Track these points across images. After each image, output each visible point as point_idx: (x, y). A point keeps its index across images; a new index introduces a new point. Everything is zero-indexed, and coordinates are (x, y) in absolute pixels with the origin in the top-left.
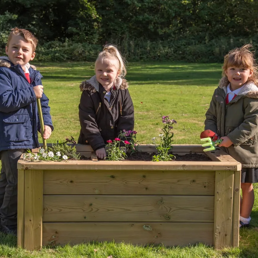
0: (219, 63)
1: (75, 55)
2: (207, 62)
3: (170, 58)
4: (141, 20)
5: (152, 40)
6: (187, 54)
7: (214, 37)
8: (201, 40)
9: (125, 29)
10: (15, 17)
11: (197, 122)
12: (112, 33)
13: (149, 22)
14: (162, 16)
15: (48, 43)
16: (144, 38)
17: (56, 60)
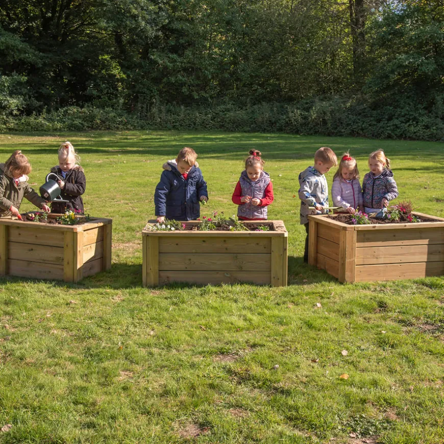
0: (261, 132)
1: (97, 124)
2: (249, 132)
3: (207, 126)
4: (174, 82)
5: (187, 105)
6: (226, 121)
7: (256, 102)
8: (242, 105)
9: (155, 92)
10: (24, 79)
11: (222, 199)
12: (140, 97)
13: (183, 84)
14: (198, 78)
15: (64, 109)
16: (178, 103)
17: (73, 129)
